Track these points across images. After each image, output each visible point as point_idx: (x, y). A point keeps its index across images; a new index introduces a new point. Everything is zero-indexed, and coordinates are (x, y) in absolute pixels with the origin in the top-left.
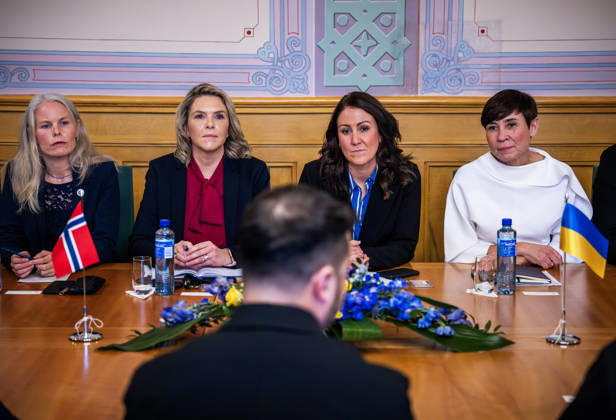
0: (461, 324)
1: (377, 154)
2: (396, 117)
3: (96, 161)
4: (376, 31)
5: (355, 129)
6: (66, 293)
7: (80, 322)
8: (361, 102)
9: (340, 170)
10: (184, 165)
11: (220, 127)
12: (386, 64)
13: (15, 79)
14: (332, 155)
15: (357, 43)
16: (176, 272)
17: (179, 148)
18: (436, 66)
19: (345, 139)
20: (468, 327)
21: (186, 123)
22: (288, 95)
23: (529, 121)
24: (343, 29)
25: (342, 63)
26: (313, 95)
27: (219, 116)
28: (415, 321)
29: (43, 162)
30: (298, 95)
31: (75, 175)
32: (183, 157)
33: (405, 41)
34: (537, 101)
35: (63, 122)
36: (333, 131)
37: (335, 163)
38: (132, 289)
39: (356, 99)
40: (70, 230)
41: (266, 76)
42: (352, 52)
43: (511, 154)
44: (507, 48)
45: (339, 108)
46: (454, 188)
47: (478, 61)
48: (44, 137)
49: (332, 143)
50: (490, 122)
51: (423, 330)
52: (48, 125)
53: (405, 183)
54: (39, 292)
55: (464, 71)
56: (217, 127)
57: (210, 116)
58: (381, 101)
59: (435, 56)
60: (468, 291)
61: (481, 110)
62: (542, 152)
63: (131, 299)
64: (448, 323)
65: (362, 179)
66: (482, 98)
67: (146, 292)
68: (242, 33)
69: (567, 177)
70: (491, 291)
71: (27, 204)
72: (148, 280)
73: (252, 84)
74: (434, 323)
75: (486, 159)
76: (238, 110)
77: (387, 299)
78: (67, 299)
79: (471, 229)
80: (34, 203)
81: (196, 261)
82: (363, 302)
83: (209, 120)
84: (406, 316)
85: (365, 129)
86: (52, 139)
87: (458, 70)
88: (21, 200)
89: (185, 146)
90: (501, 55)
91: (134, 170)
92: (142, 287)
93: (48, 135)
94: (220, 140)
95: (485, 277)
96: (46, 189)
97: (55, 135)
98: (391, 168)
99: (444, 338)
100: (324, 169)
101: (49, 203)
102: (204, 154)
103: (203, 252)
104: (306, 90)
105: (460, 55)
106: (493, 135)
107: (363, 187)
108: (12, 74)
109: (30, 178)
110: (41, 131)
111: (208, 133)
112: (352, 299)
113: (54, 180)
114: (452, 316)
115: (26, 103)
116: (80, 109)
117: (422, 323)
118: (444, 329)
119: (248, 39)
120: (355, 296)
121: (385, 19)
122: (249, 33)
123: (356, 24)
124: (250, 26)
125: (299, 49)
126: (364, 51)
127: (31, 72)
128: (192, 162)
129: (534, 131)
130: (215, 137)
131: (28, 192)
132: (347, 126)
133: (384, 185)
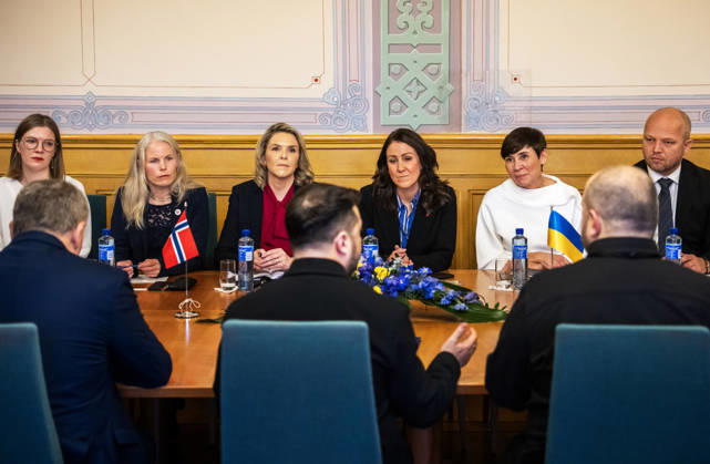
0: (474, 303)
1: (419, 180)
2: (436, 151)
3: (191, 186)
4: (424, 78)
5: (400, 160)
6: (167, 290)
7: (182, 304)
8: (405, 138)
9: (390, 192)
10: (260, 189)
11: (293, 158)
12: (433, 106)
13: (116, 121)
14: (382, 180)
16: (255, 276)
17: (257, 175)
18: (476, 107)
19: (392, 167)
20: (480, 305)
21: (264, 153)
22: (350, 133)
23: (539, 153)
24: (396, 76)
25: (396, 105)
26: (371, 132)
27: (292, 149)
28: (439, 300)
29: (148, 187)
30: (357, 133)
31: (174, 197)
32: (260, 182)
33: (450, 87)
34: (546, 138)
35: (168, 158)
36: (383, 161)
37: (385, 187)
38: (219, 286)
39: (402, 135)
40: (177, 232)
41: (331, 117)
42: (405, 96)
43: (526, 181)
44: (536, 93)
45: (387, 143)
46: (483, 209)
47: (513, 103)
48: (152, 170)
49: (383, 170)
50: (508, 155)
51: (445, 307)
52: (155, 160)
53: (443, 203)
54: (145, 289)
55: (500, 112)
56: (290, 158)
57: (284, 149)
58: (424, 137)
59: (475, 99)
60: (491, 287)
61: (500, 146)
62: (554, 178)
63: (218, 293)
64: (465, 302)
65: (407, 199)
66: (501, 135)
67: (231, 289)
68: (310, 81)
70: (508, 287)
71: (134, 222)
72: (232, 280)
73: (318, 124)
74: (453, 302)
75: (509, 183)
77: (417, 283)
78: (167, 294)
79: (498, 242)
80: (139, 220)
81: (270, 263)
82: (398, 285)
83: (283, 152)
84: (431, 295)
85: (408, 159)
86: (159, 173)
87: (496, 111)
88: (129, 219)
89: (262, 172)
90: (531, 99)
91: (218, 198)
92: (228, 285)
93: (155, 169)
94: (291, 170)
96: (150, 210)
97: (162, 170)
98: (430, 191)
99: (461, 312)
100: (376, 191)
101: (151, 221)
102: (276, 180)
103: (275, 256)
104: (365, 128)
105: (497, 99)
106: (510, 165)
107: (409, 206)
108: (114, 117)
109: (138, 200)
110: (150, 165)
111: (282, 162)
112: (389, 282)
113: (156, 202)
114: (468, 296)
115: (136, 141)
116: (181, 146)
117: (444, 301)
118: (460, 306)
119: (315, 86)
120: (392, 280)
121: (432, 69)
122: (316, 80)
123: (407, 73)
124: (317, 74)
125: (359, 93)
126: (414, 95)
127: (130, 116)
128: (267, 187)
129: (543, 160)
130: (287, 166)
131: (135, 212)
132: (394, 156)
133: (425, 205)
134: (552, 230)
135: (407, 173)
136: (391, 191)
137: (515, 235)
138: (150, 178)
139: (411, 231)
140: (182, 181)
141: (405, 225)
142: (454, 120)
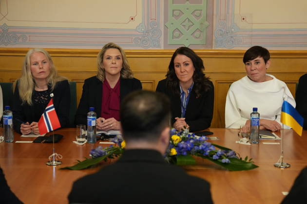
1: (193, 76)
3: (59, 80)
4: (192, 18)
5: (182, 65)
6: (44, 142)
7: (51, 156)
8: (185, 52)
10: (101, 82)
11: (119, 63)
12: (197, 34)
13: (20, 40)
14: (171, 77)
15: (184, 24)
16: (97, 133)
17: (99, 73)
18: (221, 35)
19: (177, 70)
20: (236, 159)
21: (102, 61)
22: (150, 48)
23: (266, 61)
24: (177, 17)
25: (177, 34)
26: (162, 48)
27: (118, 58)
28: (212, 156)
29: (34, 81)
30: (155, 49)
31: (49, 86)
32: (101, 78)
33: (207, 23)
35: (44, 62)
36: (172, 66)
37: (173, 81)
38: (76, 140)
39: (183, 51)
40: (47, 112)
41: (140, 40)
42: (182, 28)
43: (257, 77)
44: (255, 27)
45: (175, 55)
46: (230, 93)
47: (241, 33)
48: (34, 69)
49: (172, 71)
50: (247, 61)
51: (215, 161)
52: (36, 63)
53: (206, 90)
54: (32, 142)
55: (234, 38)
56: (117, 63)
57: (114, 58)
58: (195, 51)
59: (220, 30)
60: (237, 142)
62: (272, 76)
63: (76, 144)
64: (227, 157)
65: (186, 89)
66: (243, 50)
68: (129, 19)
69: (284, 88)
70: (248, 142)
71: (26, 101)
72: (83, 136)
74: (221, 157)
75: (245, 79)
76: (127, 56)
77: (198, 146)
78: (45, 145)
79: (238, 112)
80: (29, 100)
81: (107, 127)
82: (187, 148)
83: (113, 60)
84: (207, 154)
85: (187, 64)
87: (232, 37)
88: (23, 99)
89: (102, 73)
90: (252, 31)
91: (77, 84)
93: (37, 68)
94: (119, 69)
95: (245, 135)
96: (35, 94)
97: (40, 68)
98: (200, 83)
99: (225, 164)
100: (168, 83)
101: (37, 101)
102: (110, 76)
103: (110, 123)
104: (159, 46)
105: (233, 30)
107: (187, 92)
108: (19, 38)
109: (28, 89)
110: (33, 66)
112: (181, 146)
113: (39, 90)
114: (230, 153)
115: (26, 52)
117: (215, 157)
118: (225, 160)
119: (132, 22)
120: (183, 144)
121: (197, 13)
122: (132, 19)
123: (183, 15)
124: (133, 16)
125: (156, 26)
126: (187, 28)
127: (28, 38)
128: (105, 80)
129: (268, 66)
130: (116, 68)
131: (27, 95)
132: (179, 63)
133: (197, 91)
134: (283, 113)
135: (186, 73)
136: (177, 84)
137: (252, 111)
138: (34, 74)
139: (187, 106)
140: (54, 77)
141: (184, 103)
142: (209, 42)
